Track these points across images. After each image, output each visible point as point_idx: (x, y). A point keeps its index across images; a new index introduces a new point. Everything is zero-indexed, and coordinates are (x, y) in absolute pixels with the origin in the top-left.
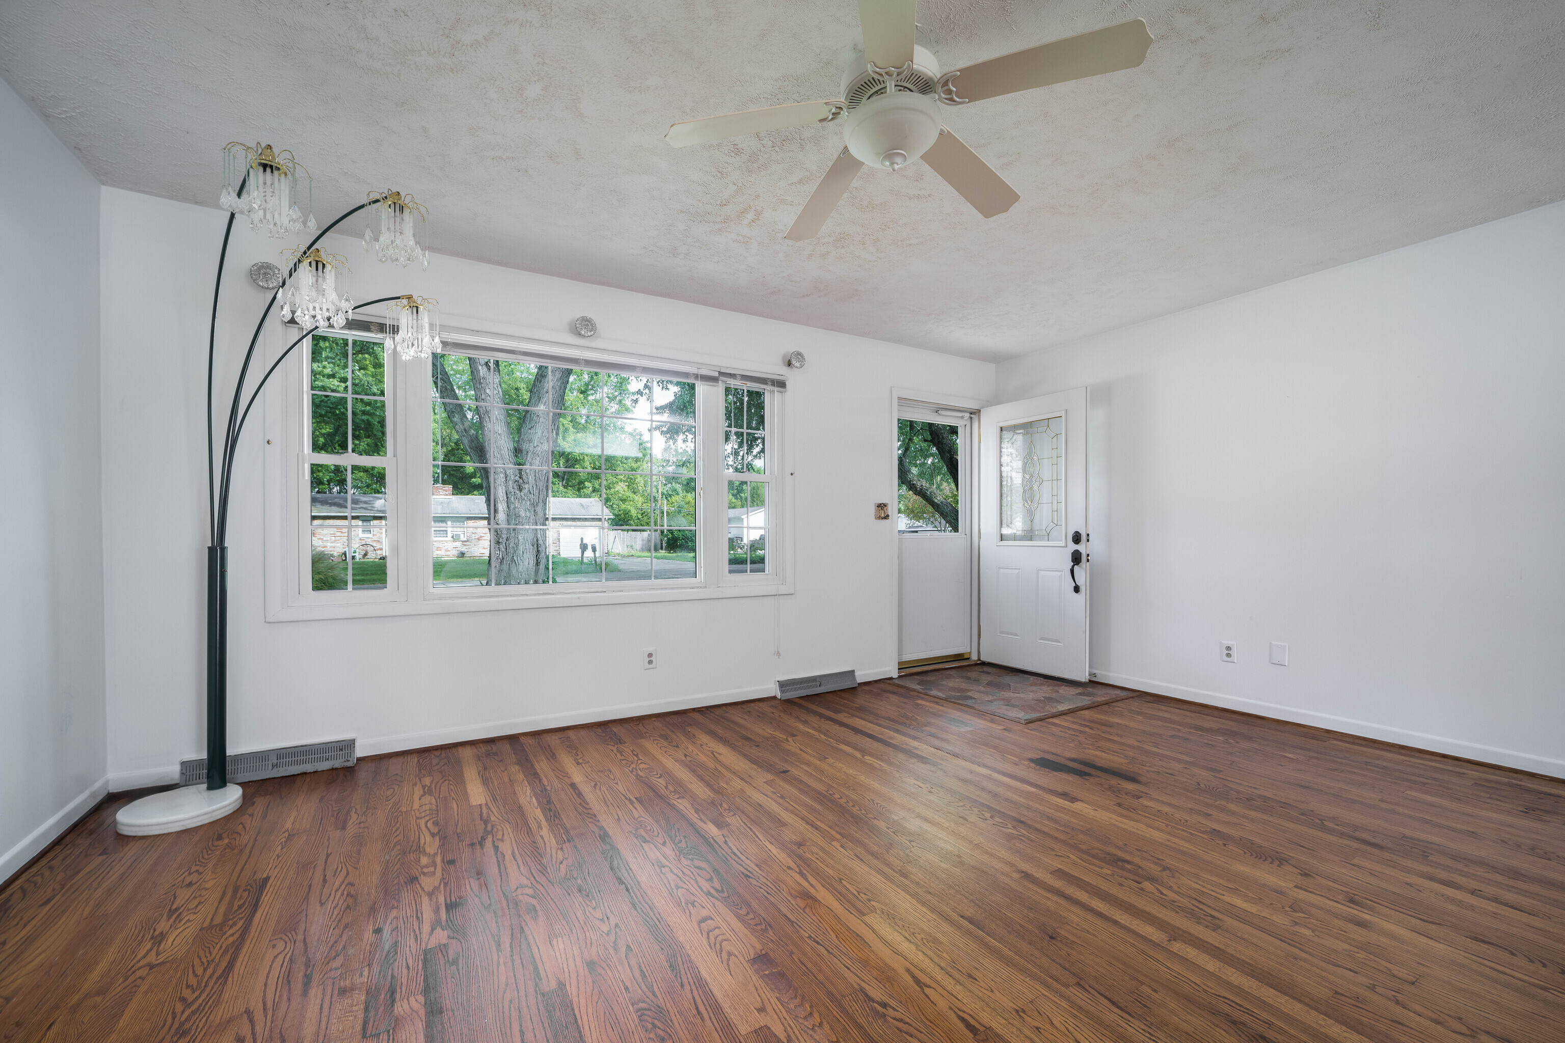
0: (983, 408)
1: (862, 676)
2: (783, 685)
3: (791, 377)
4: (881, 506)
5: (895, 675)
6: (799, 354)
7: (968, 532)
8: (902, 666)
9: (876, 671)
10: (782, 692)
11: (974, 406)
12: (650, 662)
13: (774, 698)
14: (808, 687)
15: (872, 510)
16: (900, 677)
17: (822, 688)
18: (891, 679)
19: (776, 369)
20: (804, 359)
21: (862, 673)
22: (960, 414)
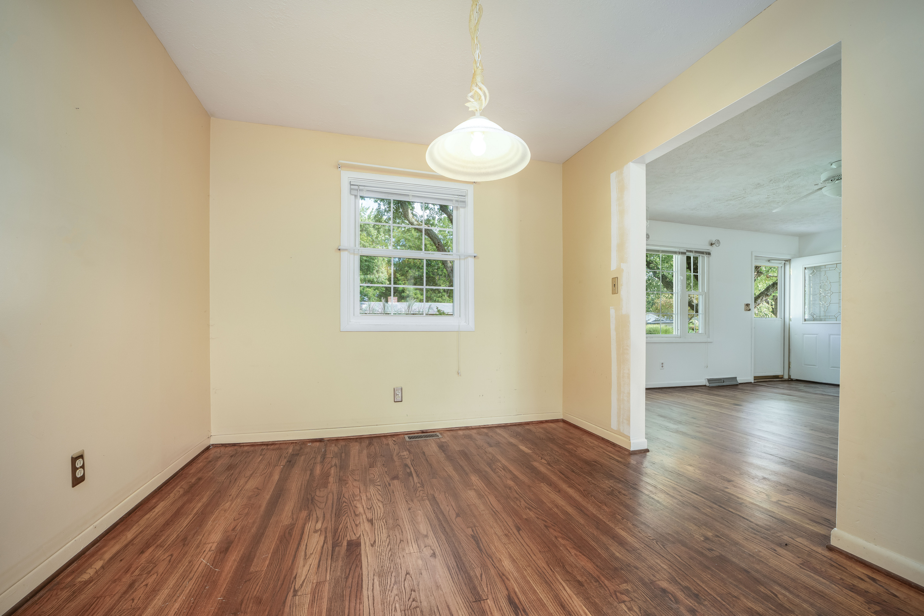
0: (793, 258)
1: (740, 380)
2: (709, 380)
3: (713, 250)
4: (747, 305)
5: (753, 381)
6: (718, 241)
7: (783, 317)
8: (756, 378)
9: (743, 378)
10: (709, 383)
11: (788, 257)
12: (662, 366)
13: (705, 386)
14: (719, 382)
15: (743, 307)
16: (754, 382)
17: (724, 383)
18: (751, 383)
19: (705, 247)
20: (720, 243)
21: (740, 379)
22: (780, 262)
